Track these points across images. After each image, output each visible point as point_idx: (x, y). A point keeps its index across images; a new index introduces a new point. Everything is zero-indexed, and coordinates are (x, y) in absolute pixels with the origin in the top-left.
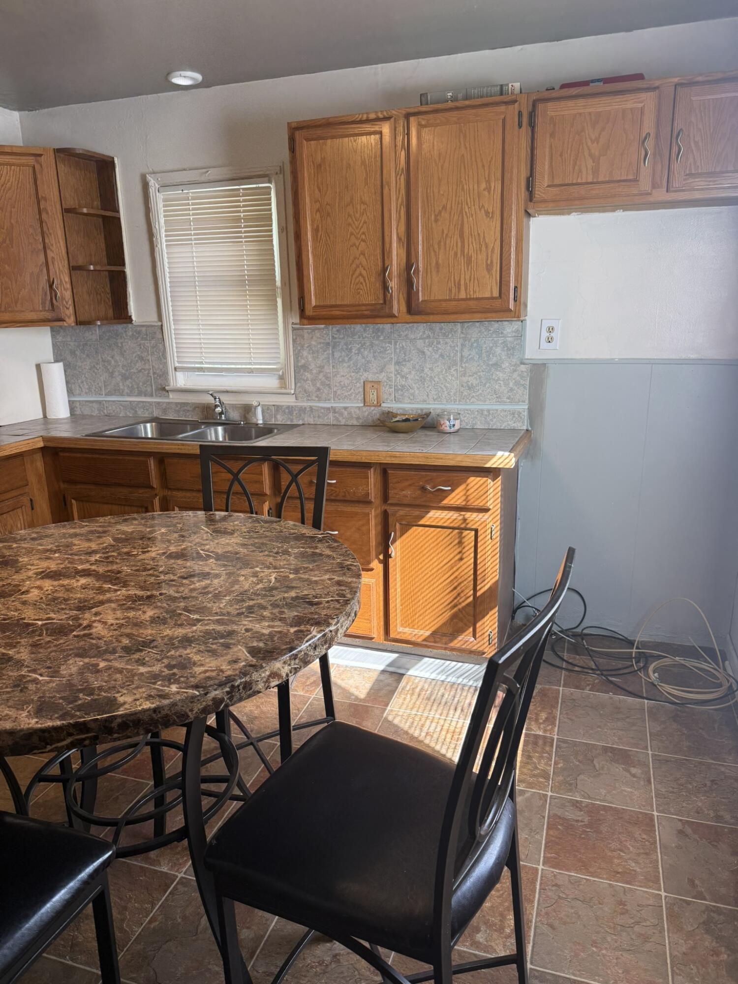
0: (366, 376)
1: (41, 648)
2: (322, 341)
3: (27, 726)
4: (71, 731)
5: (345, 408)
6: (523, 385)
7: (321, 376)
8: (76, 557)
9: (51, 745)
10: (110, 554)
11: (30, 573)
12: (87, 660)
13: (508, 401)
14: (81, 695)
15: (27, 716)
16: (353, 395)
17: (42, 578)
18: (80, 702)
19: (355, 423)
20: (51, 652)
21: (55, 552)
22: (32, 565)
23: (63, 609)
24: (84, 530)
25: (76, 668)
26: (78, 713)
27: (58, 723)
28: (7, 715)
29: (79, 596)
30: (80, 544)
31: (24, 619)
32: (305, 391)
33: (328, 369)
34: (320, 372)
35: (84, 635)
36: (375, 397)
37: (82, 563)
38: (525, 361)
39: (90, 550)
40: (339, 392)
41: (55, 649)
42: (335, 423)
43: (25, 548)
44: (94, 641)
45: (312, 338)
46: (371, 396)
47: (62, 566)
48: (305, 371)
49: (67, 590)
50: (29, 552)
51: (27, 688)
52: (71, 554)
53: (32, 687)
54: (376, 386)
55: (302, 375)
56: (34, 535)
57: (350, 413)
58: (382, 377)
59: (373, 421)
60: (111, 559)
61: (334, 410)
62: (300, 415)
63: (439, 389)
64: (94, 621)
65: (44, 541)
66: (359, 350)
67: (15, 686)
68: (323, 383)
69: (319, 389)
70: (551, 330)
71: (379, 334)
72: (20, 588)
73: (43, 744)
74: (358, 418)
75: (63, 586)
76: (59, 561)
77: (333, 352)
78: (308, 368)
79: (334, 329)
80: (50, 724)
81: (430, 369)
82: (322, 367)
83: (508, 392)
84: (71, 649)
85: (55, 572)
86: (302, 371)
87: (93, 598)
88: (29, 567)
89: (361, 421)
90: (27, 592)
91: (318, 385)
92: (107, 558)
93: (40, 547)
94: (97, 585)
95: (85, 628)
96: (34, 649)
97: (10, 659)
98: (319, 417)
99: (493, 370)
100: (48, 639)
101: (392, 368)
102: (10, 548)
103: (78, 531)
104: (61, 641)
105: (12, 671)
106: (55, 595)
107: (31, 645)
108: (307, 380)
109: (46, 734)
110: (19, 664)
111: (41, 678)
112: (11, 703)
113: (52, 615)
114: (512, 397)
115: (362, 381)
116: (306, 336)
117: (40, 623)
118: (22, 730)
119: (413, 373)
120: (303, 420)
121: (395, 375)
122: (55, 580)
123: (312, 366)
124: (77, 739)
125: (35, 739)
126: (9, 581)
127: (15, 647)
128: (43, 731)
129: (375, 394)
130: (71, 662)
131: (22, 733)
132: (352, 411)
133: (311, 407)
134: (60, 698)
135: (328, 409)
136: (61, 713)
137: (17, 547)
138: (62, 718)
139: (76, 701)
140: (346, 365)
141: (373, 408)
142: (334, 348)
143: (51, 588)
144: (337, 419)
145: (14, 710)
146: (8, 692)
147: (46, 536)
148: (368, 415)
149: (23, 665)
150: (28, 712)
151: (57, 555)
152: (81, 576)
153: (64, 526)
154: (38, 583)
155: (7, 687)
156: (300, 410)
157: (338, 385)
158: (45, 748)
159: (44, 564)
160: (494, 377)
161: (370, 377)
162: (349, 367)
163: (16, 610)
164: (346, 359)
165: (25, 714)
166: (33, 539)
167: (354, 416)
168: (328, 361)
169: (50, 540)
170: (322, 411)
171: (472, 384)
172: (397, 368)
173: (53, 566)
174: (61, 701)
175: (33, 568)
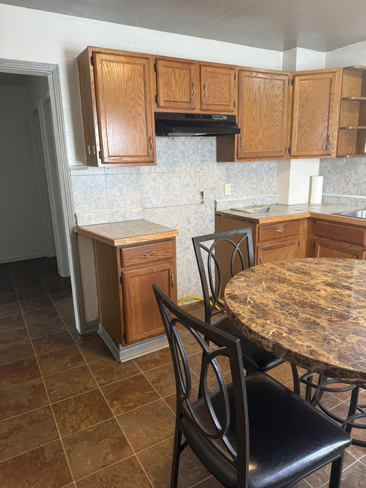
1: (333, 323)
3: (334, 364)
4: (358, 375)
8: (341, 278)
9: (345, 378)
10: (359, 280)
11: (319, 281)
12: (360, 338)
14: (361, 357)
15: (333, 358)
17: (325, 285)
18: (361, 361)
20: (339, 327)
21: (329, 273)
22: (318, 277)
23: (340, 305)
24: (341, 264)
25: (354, 340)
26: (362, 367)
27: (351, 369)
28: (323, 354)
29: (347, 300)
30: (341, 271)
31: (321, 305)
35: (355, 323)
37: (345, 282)
39: (347, 276)
41: (341, 326)
43: (313, 268)
44: (362, 328)
47: (334, 281)
49: (340, 295)
50: (316, 270)
51: (330, 343)
52: (338, 276)
53: (332, 342)
56: (316, 262)
60: (360, 283)
64: (359, 317)
65: (322, 266)
67: (324, 340)
72: (315, 287)
73: (341, 376)
75: (337, 292)
76: (332, 278)
80: (346, 367)
84: (350, 329)
85: (331, 283)
87: (355, 303)
88: (317, 278)
90: (319, 291)
92: (358, 282)
93: (320, 269)
94: (356, 296)
95: (355, 319)
96: (329, 323)
97: (318, 324)
100: (336, 319)
102: (305, 266)
103: (338, 264)
104: (343, 323)
105: (321, 331)
106: (334, 296)
107: (327, 320)
109: (344, 372)
110: (323, 328)
111: (337, 340)
112: (324, 348)
113: (334, 306)
117: (329, 309)
118: (332, 365)
122: (333, 288)
124: (360, 381)
125: (338, 372)
126: (309, 283)
127: (319, 318)
128: (343, 370)
130: (351, 336)
131: (332, 367)
134: (350, 355)
136: (352, 363)
137: (309, 266)
139: (359, 360)
143: (331, 292)
145: (326, 352)
146: (321, 342)
147: (322, 263)
149: (325, 329)
150: (334, 356)
151: (330, 275)
152: (346, 289)
153: (330, 260)
154: (324, 287)
155: (320, 339)
158: (342, 378)
159: (325, 278)
163: (316, 299)
165: (332, 357)
166: (316, 263)
169: (325, 266)
173: (330, 280)
174: (350, 356)
175: (319, 278)
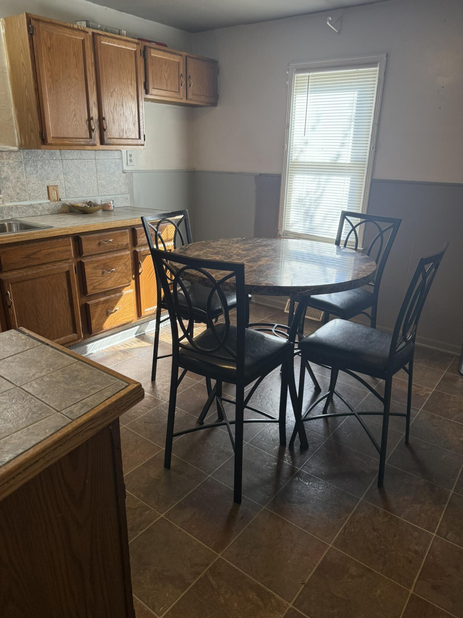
33: (23, 179)
135: (28, 206)
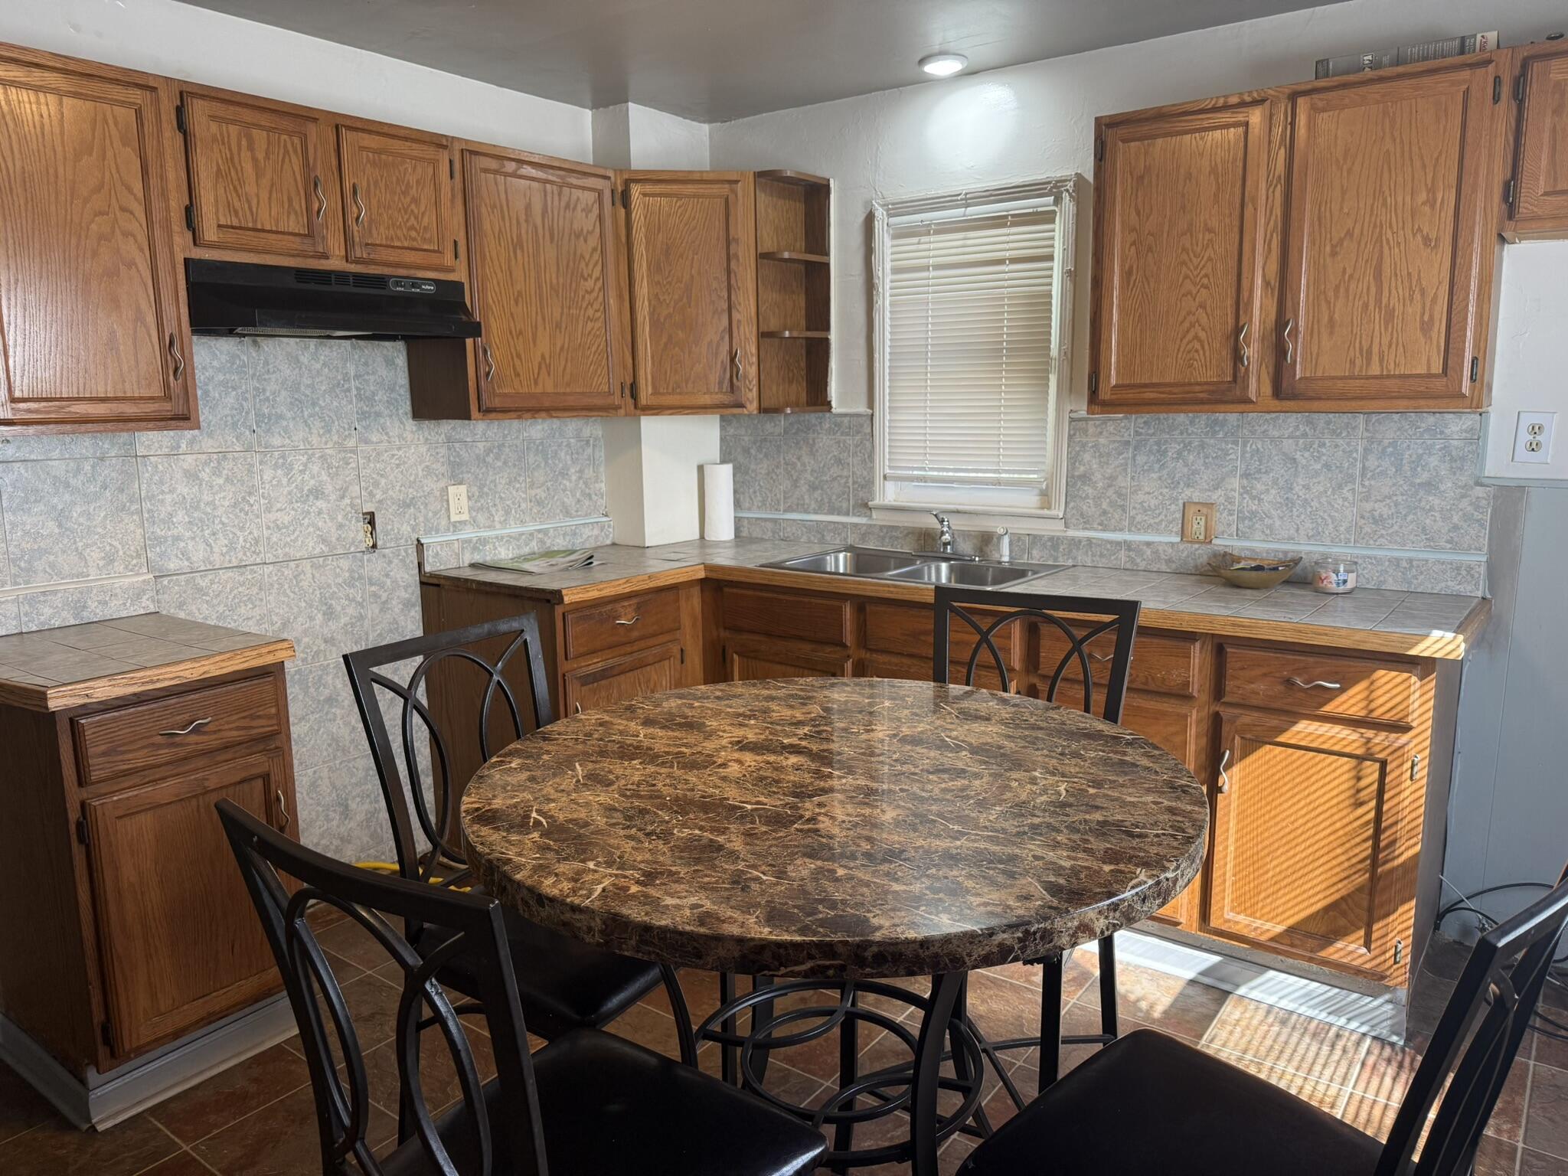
0: (1187, 493)
1: (758, 839)
2: (1118, 439)
3: (758, 936)
4: (814, 951)
5: (1148, 544)
6: (1478, 521)
7: (1110, 492)
8: (779, 728)
9: (786, 967)
10: (822, 728)
11: (724, 742)
12: (819, 863)
13: (1449, 546)
14: (820, 907)
15: (756, 923)
16: (1164, 524)
17: (741, 749)
18: (821, 916)
19: (1164, 568)
20: (771, 846)
21: (749, 717)
22: (724, 731)
23: (774, 792)
24: (781, 693)
25: (807, 871)
26: (821, 930)
27: (798, 938)
28: (731, 917)
29: (792, 778)
30: (780, 711)
31: (728, 799)
32: (1082, 515)
33: (1124, 482)
34: (1110, 486)
35: (809, 830)
36: (1203, 529)
37: (788, 736)
38: (1485, 481)
39: (794, 720)
40: (1139, 518)
41: (774, 842)
42: (1128, 566)
43: (712, 709)
44: (824, 840)
45: (1101, 433)
46: (1195, 526)
47: (763, 737)
48: (1084, 483)
49: (776, 769)
50: (717, 714)
51: (749, 887)
52: (771, 723)
53: (755, 886)
54: (1204, 510)
55: (1078, 490)
56: (718, 694)
57: (1156, 552)
58: (1217, 496)
59: (1196, 567)
60: (824, 735)
61: (1128, 546)
62: (1070, 551)
63: (1320, 520)
64: (820, 814)
65: (733, 702)
66: (1179, 453)
67: (734, 883)
68: (1112, 504)
69: (1105, 513)
70: (1536, 430)
71: (1217, 429)
72: (715, 759)
73: (776, 963)
74: (1169, 561)
75: (768, 763)
76: (757, 731)
77: (1134, 456)
78: (1090, 480)
79: (1140, 421)
80: (787, 937)
81: (1304, 486)
82: (1113, 478)
83: (1449, 531)
84: (796, 846)
85: (755, 743)
86: (1079, 483)
87: (812, 783)
88: (721, 734)
89: (1174, 566)
90: (724, 765)
91: (1105, 506)
92: (819, 733)
93: (729, 710)
94: (813, 766)
95: (809, 821)
96: (748, 840)
97: (720, 848)
98: (1102, 555)
99: (1421, 493)
100: (764, 829)
101: (1235, 483)
102: (691, 707)
103: (774, 693)
104: (781, 834)
105: (726, 862)
106: (761, 773)
107: (743, 834)
108: (1087, 497)
109: (781, 951)
110: (734, 856)
111: (764, 878)
112: (733, 903)
113: (762, 799)
114: (1456, 539)
115: (1181, 502)
116: (1091, 430)
117: (749, 807)
118: (753, 939)
119: (1273, 492)
120: (1075, 558)
121: (1241, 494)
122: (758, 754)
123: (1098, 476)
124: (819, 966)
125: (767, 956)
126: (700, 749)
127: (724, 833)
128: (780, 945)
129: (1202, 523)
130: (799, 862)
131: (752, 944)
132: (1160, 548)
133: (1089, 540)
134: (795, 907)
135: (1118, 543)
136: (799, 925)
137: (700, 707)
138: (803, 931)
139: (815, 914)
140: (1154, 476)
141: (1197, 546)
142: (1136, 448)
143: (753, 763)
144: (1132, 561)
145: (739, 912)
146: (726, 889)
147: (735, 696)
148: (1188, 557)
149: (738, 858)
150: (757, 917)
151: (752, 722)
152: (790, 753)
153: (754, 685)
154: (736, 755)
155: (724, 883)
156: (1070, 545)
157: (1138, 506)
158: (779, 970)
159: (739, 733)
160: (1423, 504)
161: (1197, 496)
162: (1160, 478)
163: (716, 787)
164: (1157, 466)
165: (753, 920)
166: (718, 698)
167: (1163, 557)
168: (1125, 470)
169: (740, 701)
170: (1109, 546)
171: (1381, 516)
172: (1245, 482)
173: (751, 736)
174: (796, 911)
175: (725, 735)
